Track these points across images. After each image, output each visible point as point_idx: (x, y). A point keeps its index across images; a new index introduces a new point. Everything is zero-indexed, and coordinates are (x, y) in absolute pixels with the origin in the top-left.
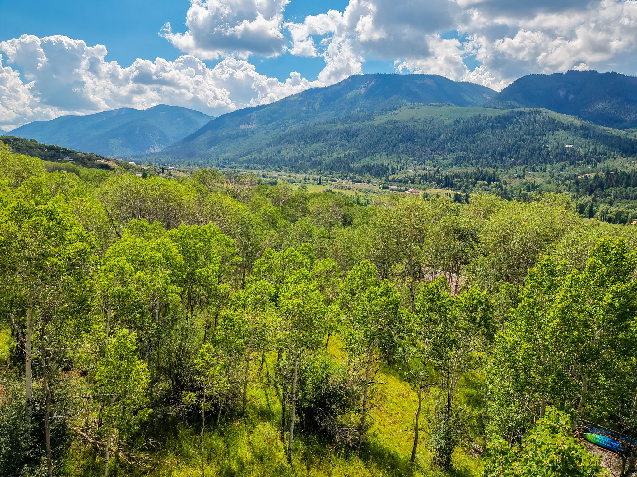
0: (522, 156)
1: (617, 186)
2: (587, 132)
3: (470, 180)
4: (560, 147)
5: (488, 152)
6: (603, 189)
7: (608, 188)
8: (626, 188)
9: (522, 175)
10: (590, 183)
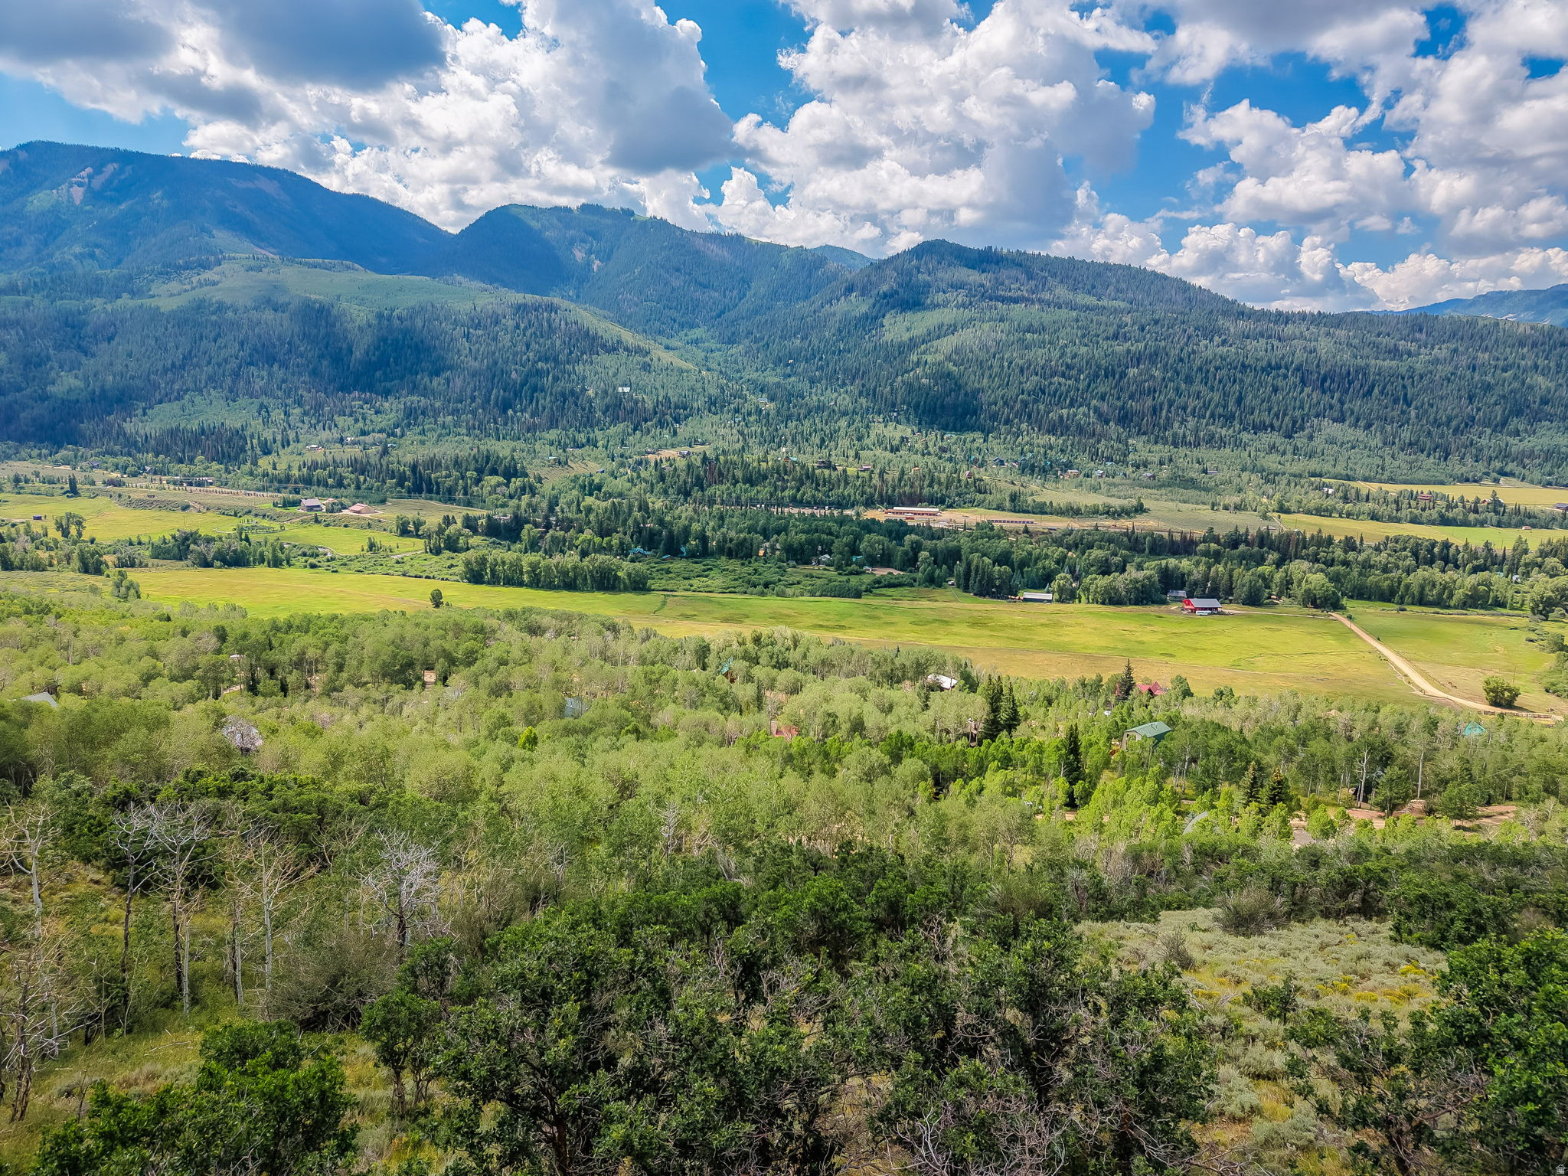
0: (544, 408)
1: (721, 482)
2: (647, 359)
3: (469, 474)
4: (610, 391)
5: (473, 399)
6: (702, 489)
7: (710, 485)
8: (734, 485)
9: (563, 459)
10: (682, 479)
